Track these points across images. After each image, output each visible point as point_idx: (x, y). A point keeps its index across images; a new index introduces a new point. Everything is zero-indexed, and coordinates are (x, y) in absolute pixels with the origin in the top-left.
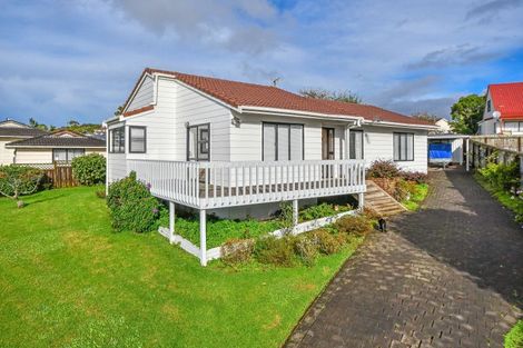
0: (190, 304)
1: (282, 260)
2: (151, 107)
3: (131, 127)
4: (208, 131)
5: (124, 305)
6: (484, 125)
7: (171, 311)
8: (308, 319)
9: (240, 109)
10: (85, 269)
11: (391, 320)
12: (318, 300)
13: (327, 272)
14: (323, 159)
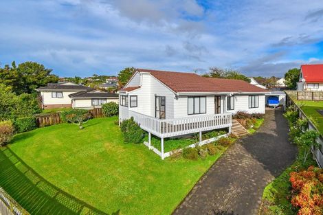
0: (158, 175)
1: (193, 158)
2: (139, 87)
3: (131, 96)
4: (165, 100)
5: (133, 176)
6: (299, 84)
7: (151, 178)
8: (200, 181)
9: (178, 94)
10: (115, 161)
11: (229, 182)
12: (205, 174)
13: (210, 163)
14: (216, 113)
